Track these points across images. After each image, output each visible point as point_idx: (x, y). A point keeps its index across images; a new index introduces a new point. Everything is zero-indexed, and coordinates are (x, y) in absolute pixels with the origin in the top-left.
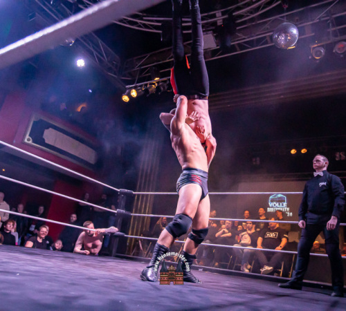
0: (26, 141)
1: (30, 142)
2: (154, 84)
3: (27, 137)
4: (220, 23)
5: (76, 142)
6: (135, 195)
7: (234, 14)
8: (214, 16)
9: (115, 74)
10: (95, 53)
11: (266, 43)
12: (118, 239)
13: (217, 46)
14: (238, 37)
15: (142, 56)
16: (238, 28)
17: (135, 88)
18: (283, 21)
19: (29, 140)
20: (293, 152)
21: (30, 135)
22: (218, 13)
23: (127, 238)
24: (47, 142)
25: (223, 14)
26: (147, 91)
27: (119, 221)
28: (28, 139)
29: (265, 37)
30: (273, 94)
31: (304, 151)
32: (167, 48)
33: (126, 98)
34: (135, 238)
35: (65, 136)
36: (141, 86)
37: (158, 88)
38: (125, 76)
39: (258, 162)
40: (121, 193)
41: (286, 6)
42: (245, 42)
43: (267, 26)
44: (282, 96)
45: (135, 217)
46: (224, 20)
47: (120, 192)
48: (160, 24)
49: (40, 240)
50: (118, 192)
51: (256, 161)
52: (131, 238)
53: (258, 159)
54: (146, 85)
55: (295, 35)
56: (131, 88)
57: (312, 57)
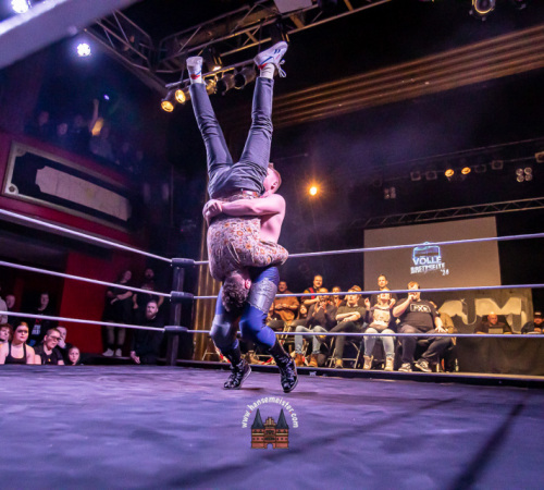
0: (7, 191)
1: (15, 193)
2: (212, 78)
3: (9, 184)
5: (93, 187)
6: (198, 266)
9: (145, 64)
10: (106, 29)
12: (177, 337)
13: (314, 3)
15: (189, 30)
17: (182, 87)
19: (12, 189)
20: (449, 173)
21: (13, 182)
23: (192, 334)
27: (178, 309)
28: (10, 189)
30: (412, 80)
31: (466, 171)
32: (230, 13)
33: (167, 106)
35: (72, 177)
37: (220, 85)
38: (162, 67)
39: (394, 196)
40: (175, 264)
44: (427, 83)
45: (202, 300)
47: (173, 263)
49: (49, 353)
50: (169, 263)
51: (390, 193)
52: (200, 334)
53: (393, 189)
56: (175, 88)
57: (475, 11)
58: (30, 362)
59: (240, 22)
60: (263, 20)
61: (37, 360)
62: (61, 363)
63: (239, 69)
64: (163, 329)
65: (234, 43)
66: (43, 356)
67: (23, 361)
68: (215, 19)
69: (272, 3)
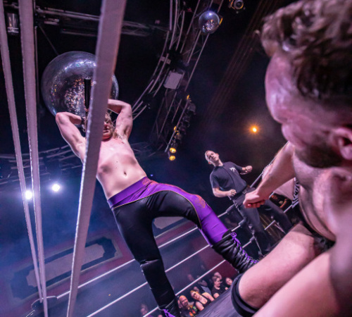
2: (177, 133)
4: (169, 62)
7: (170, 48)
8: (162, 63)
9: (152, 152)
11: (205, 37)
13: (182, 73)
14: (187, 54)
15: (154, 127)
16: (181, 52)
17: (170, 147)
18: (198, 18)
22: (162, 59)
24: (161, 228)
25: (165, 56)
26: (177, 141)
29: (201, 36)
33: (172, 158)
34: (271, 226)
36: (172, 142)
37: (181, 132)
40: (230, 212)
41: (190, 10)
42: (194, 52)
43: (194, 29)
46: (169, 58)
47: (228, 212)
48: (142, 102)
52: (268, 229)
54: (173, 138)
55: (213, 16)
56: (169, 149)
57: (238, 10)
58: (212, 299)
59: (167, 106)
60: (173, 96)
61: (217, 295)
62: (226, 288)
63: (182, 120)
64: (250, 242)
65: (171, 114)
66: (218, 291)
67: (209, 301)
68: (159, 113)
69: (169, 90)
